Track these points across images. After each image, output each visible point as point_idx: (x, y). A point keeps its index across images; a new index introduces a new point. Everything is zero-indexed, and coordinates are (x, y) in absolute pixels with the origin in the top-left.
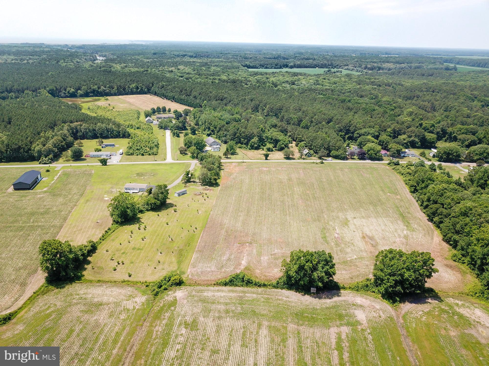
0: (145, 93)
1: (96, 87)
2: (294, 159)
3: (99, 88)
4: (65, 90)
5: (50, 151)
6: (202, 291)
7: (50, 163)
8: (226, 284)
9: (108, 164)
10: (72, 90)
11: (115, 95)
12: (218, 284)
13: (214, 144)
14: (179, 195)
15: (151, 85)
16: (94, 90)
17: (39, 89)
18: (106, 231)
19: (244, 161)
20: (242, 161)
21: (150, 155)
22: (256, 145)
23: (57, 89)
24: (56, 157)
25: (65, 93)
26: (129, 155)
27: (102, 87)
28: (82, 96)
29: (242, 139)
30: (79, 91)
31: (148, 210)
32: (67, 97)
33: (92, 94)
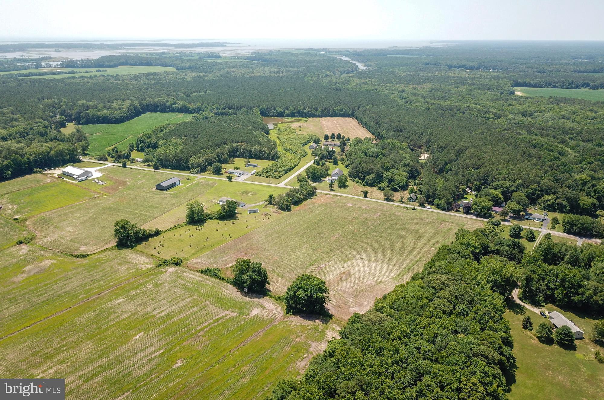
0: (349, 116)
1: (301, 108)
2: (393, 201)
3: (305, 109)
4: (275, 109)
5: (199, 165)
6: (184, 272)
7: (197, 174)
8: (202, 272)
9: (232, 180)
10: (281, 110)
11: (319, 116)
12: (198, 271)
13: (336, 175)
14: (250, 213)
15: (357, 108)
16: (299, 111)
17: (254, 107)
18: (175, 226)
19: (340, 194)
20: (338, 194)
21: (272, 178)
22: (370, 182)
23: (268, 108)
24: (203, 170)
25: (274, 113)
26: (257, 176)
27: (307, 108)
28: (288, 116)
29: (360, 175)
30: (286, 111)
31: (216, 219)
32: (275, 116)
33: (297, 115)
